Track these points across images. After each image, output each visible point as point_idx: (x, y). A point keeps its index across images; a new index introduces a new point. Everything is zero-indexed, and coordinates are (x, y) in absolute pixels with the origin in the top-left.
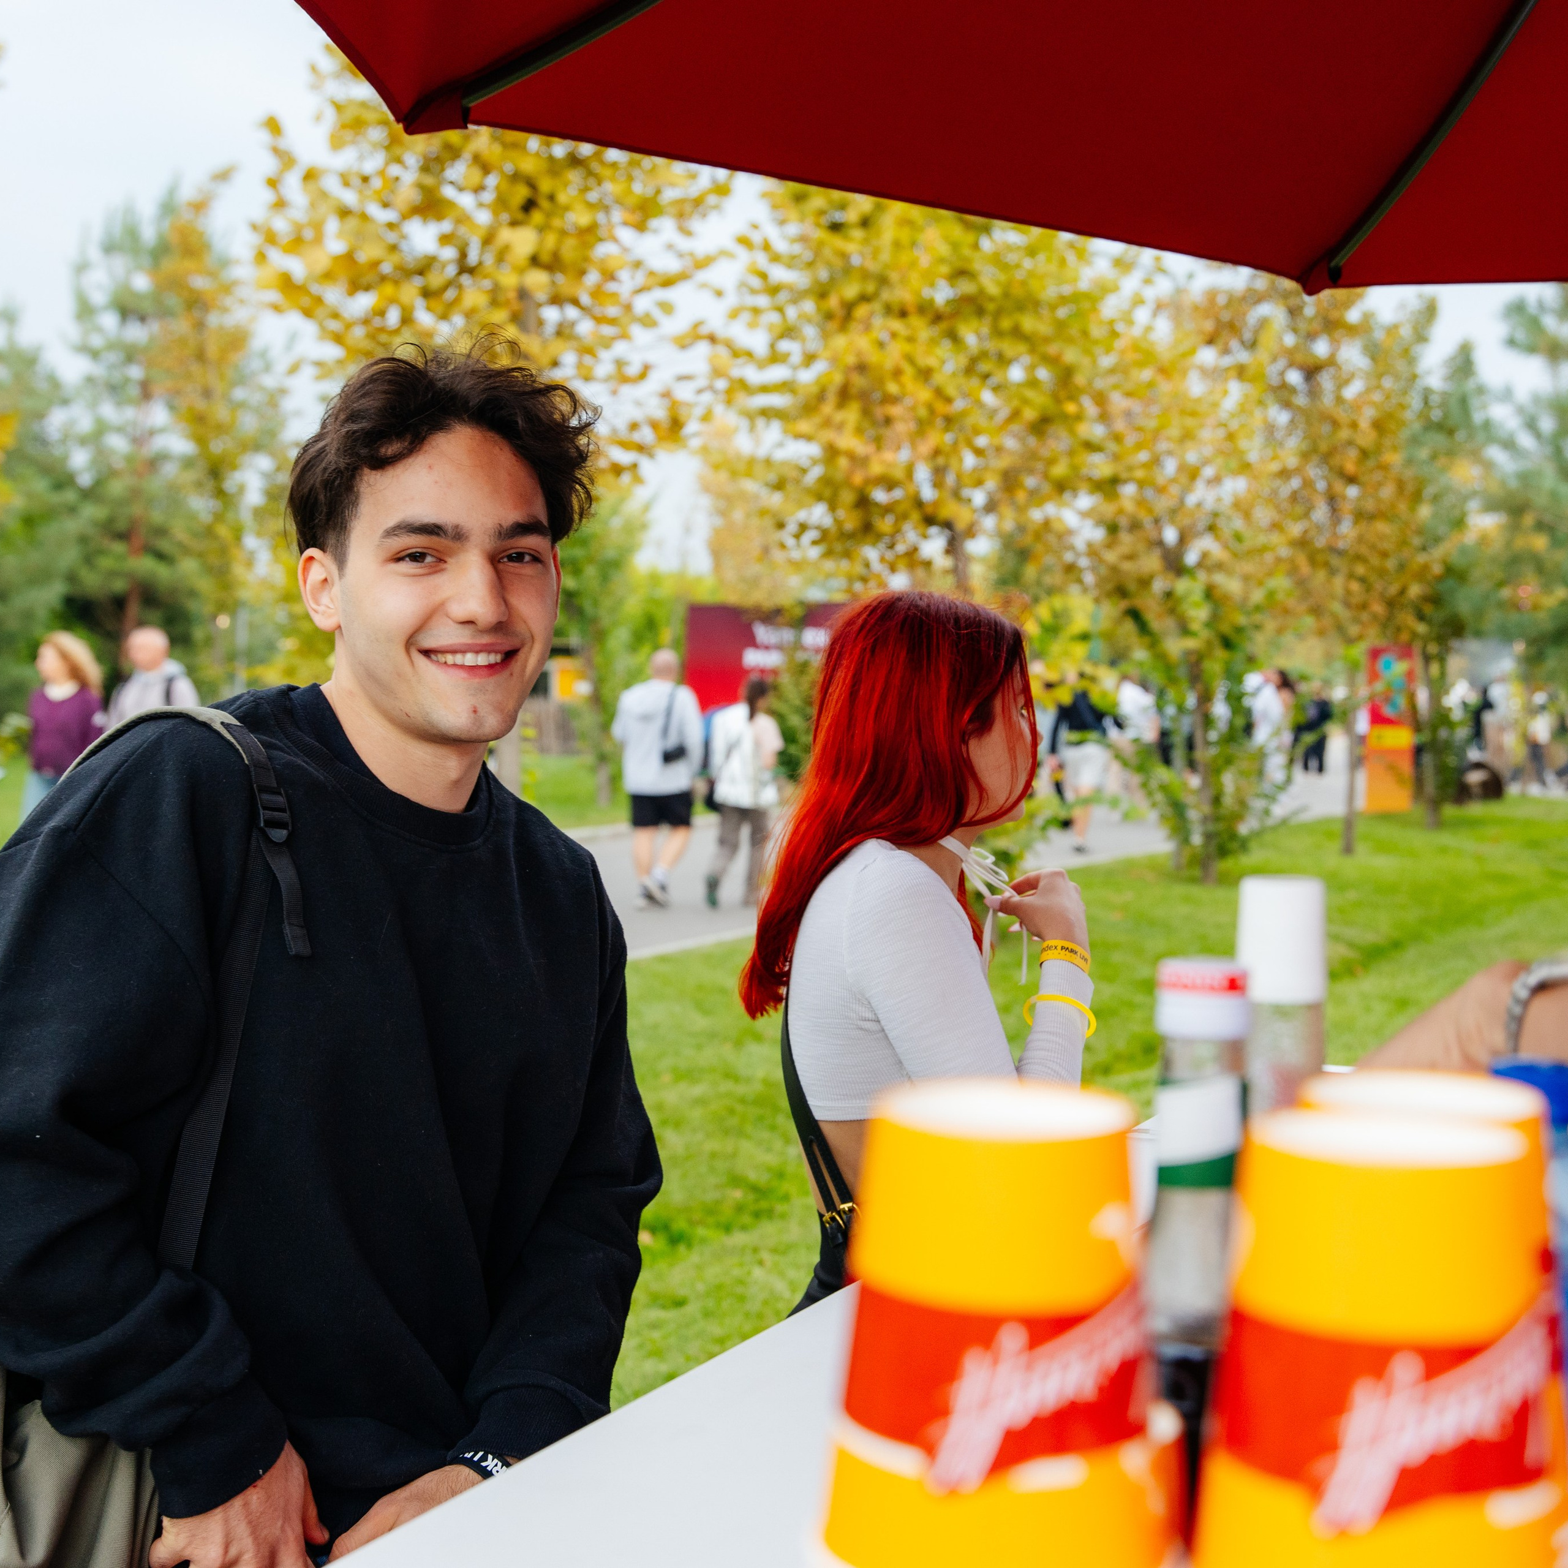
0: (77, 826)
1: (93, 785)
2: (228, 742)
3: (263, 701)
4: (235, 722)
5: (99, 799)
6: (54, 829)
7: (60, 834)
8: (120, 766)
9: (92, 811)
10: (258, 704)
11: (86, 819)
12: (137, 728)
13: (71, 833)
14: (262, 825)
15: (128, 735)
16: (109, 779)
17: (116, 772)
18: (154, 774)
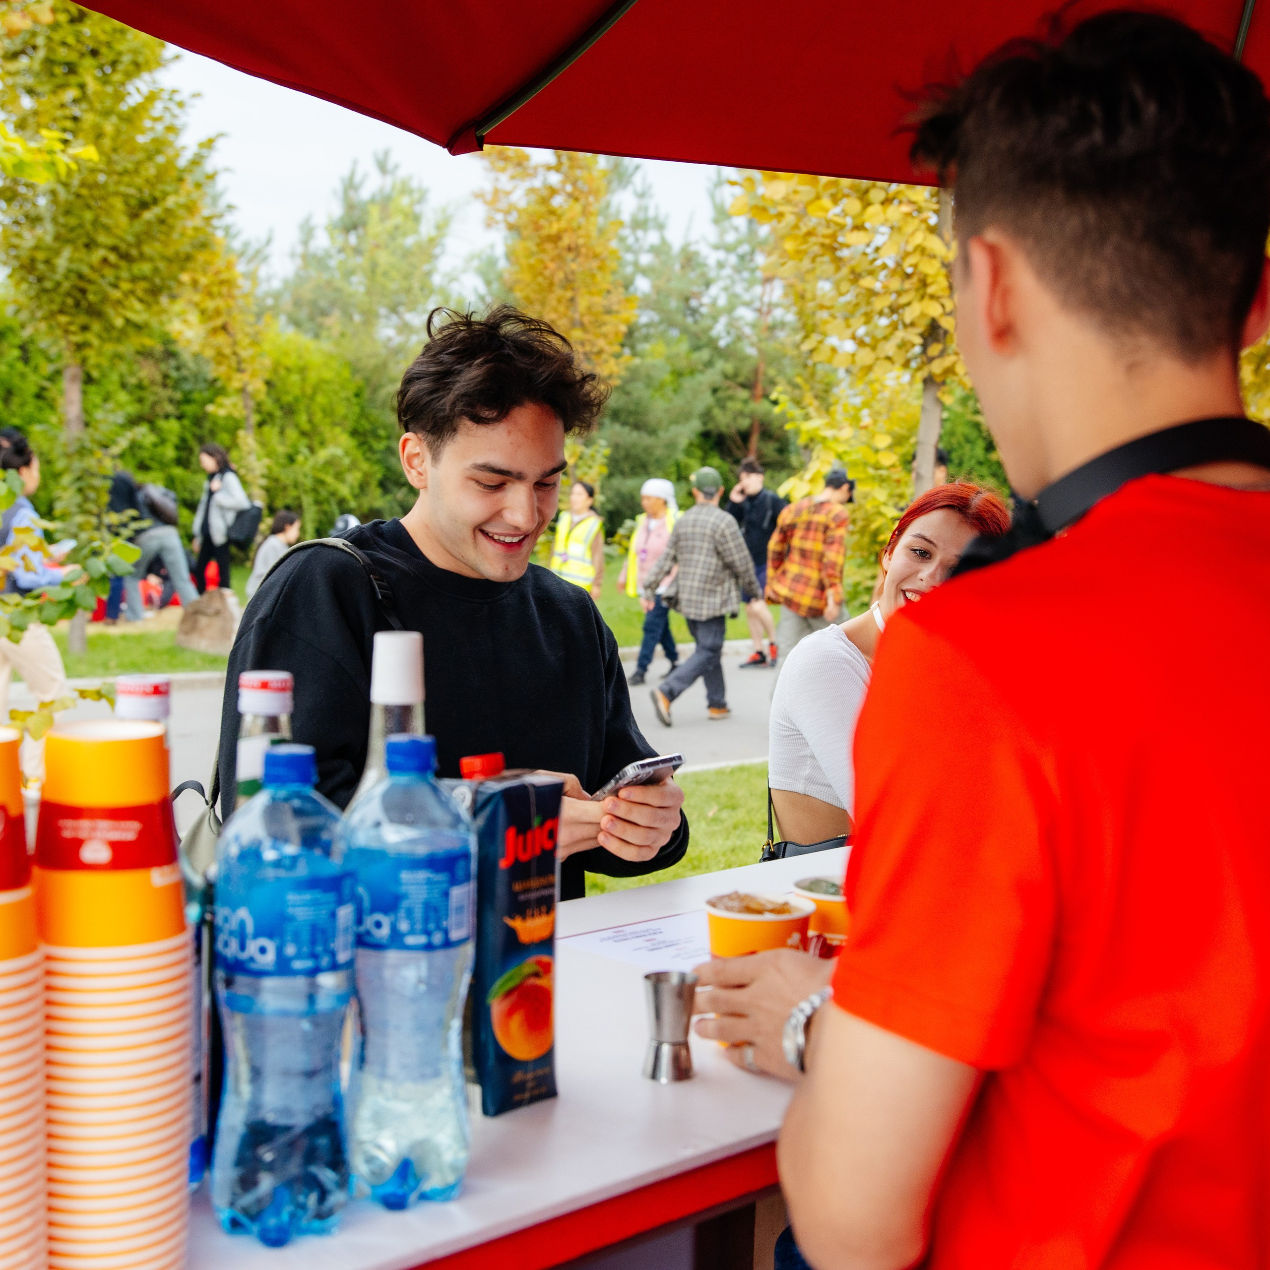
0: (271, 614)
1: (276, 591)
2: (349, 553)
3: (365, 530)
4: (349, 544)
5: (281, 597)
6: (260, 619)
7: (263, 621)
8: (288, 578)
9: (278, 605)
10: (362, 532)
11: (276, 609)
12: (292, 556)
13: (269, 619)
14: (380, 598)
15: (288, 560)
16: (284, 586)
17: (287, 581)
18: (309, 577)
